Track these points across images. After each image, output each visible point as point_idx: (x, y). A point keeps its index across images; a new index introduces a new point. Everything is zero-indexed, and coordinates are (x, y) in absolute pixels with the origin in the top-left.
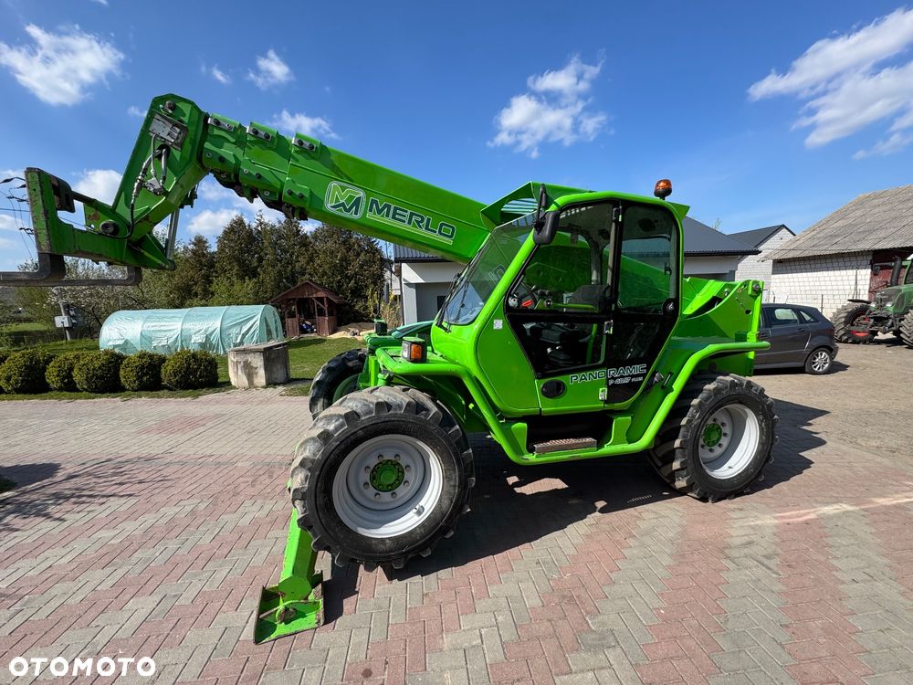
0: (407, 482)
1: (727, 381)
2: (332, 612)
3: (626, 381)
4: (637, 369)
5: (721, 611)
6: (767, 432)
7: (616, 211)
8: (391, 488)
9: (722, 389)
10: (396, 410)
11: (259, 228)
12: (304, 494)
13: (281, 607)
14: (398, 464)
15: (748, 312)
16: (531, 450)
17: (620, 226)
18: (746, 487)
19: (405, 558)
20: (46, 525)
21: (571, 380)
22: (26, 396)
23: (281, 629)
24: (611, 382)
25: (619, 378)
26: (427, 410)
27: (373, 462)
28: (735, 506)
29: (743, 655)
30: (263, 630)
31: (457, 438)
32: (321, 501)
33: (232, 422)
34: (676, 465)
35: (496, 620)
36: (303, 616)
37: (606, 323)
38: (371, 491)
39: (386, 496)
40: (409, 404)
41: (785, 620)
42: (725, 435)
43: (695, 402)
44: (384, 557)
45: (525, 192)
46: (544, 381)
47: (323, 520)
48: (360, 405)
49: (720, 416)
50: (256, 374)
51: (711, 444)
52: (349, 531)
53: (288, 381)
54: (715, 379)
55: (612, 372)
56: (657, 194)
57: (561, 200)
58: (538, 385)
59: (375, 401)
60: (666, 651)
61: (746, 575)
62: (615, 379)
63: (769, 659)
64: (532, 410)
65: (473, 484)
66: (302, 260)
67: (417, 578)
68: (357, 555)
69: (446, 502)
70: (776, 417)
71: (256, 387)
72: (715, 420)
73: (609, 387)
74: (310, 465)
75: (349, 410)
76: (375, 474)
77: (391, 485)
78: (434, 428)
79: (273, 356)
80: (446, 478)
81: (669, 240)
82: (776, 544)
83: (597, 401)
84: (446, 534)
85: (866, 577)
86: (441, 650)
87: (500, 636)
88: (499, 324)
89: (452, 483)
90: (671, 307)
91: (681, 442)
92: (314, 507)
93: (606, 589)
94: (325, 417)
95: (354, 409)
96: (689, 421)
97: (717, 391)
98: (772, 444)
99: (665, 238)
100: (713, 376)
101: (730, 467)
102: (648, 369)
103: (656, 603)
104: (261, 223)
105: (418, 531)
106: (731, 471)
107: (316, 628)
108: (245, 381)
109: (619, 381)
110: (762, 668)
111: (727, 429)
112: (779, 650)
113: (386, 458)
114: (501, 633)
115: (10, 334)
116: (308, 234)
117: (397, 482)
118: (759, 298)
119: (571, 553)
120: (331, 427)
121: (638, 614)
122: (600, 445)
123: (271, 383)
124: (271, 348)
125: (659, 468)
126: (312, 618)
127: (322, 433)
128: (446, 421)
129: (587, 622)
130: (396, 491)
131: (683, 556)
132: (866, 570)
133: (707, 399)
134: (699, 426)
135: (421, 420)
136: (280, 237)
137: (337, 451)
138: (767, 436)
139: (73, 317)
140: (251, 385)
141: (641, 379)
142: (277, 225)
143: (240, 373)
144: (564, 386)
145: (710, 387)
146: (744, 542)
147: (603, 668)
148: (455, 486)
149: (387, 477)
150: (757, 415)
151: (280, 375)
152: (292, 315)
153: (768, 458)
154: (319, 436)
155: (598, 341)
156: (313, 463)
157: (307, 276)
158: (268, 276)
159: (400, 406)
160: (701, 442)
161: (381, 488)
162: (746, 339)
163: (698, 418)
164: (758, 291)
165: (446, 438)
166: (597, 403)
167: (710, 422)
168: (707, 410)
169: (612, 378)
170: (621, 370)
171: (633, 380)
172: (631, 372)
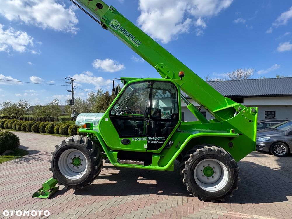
0: (81, 165)
1: (207, 148)
2: (51, 197)
3: (156, 142)
4: (161, 138)
6: (232, 174)
7: (149, 84)
9: (204, 151)
13: (42, 191)
14: (80, 159)
15: (250, 121)
16: (119, 162)
19: (76, 187)
20: (26, 163)
21: (133, 140)
22: (50, 134)
23: (40, 196)
24: (149, 142)
25: (153, 141)
27: (73, 157)
30: (36, 195)
31: (92, 153)
34: (184, 180)
35: (85, 211)
36: (46, 195)
37: (146, 121)
38: (72, 165)
39: (76, 168)
42: (216, 173)
43: (191, 155)
44: (70, 185)
46: (122, 139)
51: (208, 176)
54: (203, 147)
55: (150, 138)
57: (130, 82)
58: (120, 140)
64: (118, 148)
68: (64, 183)
69: (88, 172)
70: (238, 168)
73: (148, 144)
77: (78, 165)
78: (85, 149)
80: (88, 165)
84: (88, 183)
88: (107, 119)
90: (174, 117)
91: (184, 170)
93: (125, 214)
95: (65, 140)
96: (188, 163)
97: (201, 152)
98: (236, 180)
101: (215, 187)
102: (166, 139)
105: (80, 180)
107: (46, 199)
109: (153, 142)
111: (216, 170)
113: (76, 156)
114: (83, 214)
115: (61, 118)
118: (256, 115)
120: (59, 144)
122: (146, 165)
130: (79, 167)
133: (197, 154)
135: (81, 145)
137: (59, 151)
138: (232, 176)
139: (75, 114)
141: (162, 142)
144: (130, 141)
145: (198, 150)
148: (90, 168)
149: (76, 162)
150: (226, 166)
154: (56, 146)
156: (54, 153)
159: (76, 141)
161: (75, 165)
162: (229, 132)
163: (191, 162)
164: (255, 112)
165: (89, 152)
166: (143, 148)
167: (206, 166)
168: (196, 159)
169: (150, 140)
170: (154, 138)
171: (159, 142)
172: (158, 139)
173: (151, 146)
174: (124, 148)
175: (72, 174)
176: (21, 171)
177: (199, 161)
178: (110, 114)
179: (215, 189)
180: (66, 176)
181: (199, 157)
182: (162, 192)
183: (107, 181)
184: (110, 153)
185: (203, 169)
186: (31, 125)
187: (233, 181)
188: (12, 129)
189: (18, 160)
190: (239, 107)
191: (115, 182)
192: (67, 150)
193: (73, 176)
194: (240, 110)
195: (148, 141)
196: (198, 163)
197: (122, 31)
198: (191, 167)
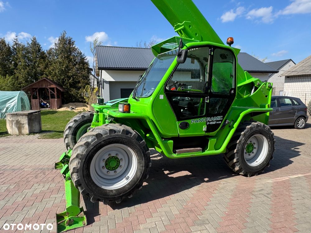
0: (121, 166)
1: (255, 124)
2: (90, 221)
3: (214, 123)
4: (219, 118)
5: (248, 211)
6: (271, 146)
7: (211, 50)
8: (114, 169)
9: (253, 128)
10: (117, 132)
11: (15, 47)
12: (78, 170)
13: (68, 219)
14: (117, 158)
15: (266, 96)
16: (175, 152)
17: (212, 57)
18: (262, 170)
19: (122, 198)
21: (191, 122)
23: (68, 228)
24: (208, 123)
26: (131, 133)
27: (106, 157)
28: (258, 178)
29: (255, 223)
31: (144, 145)
32: (85, 173)
33: (14, 151)
34: (235, 160)
35: (161, 219)
36: (77, 223)
37: (206, 98)
38: (105, 170)
39: (112, 173)
40: (123, 130)
41: (271, 212)
42: (255, 148)
43: (242, 133)
44: (112, 198)
45: (173, 40)
46: (180, 122)
47: (86, 181)
48: (101, 131)
49: (252, 140)
50: (23, 127)
51: (249, 152)
52: (97, 187)
53: (41, 132)
54: (251, 124)
55: (209, 119)
56: (228, 43)
57: (188, 45)
58: (178, 123)
59: (109, 129)
60: (227, 223)
61: (259, 200)
62: (210, 122)
63: (264, 223)
64: (175, 134)
65: (151, 166)
66: (42, 67)
67: (126, 208)
68: (100, 197)
69: (139, 174)
70: (275, 140)
71: (23, 135)
72: (251, 142)
73: (207, 125)
74: (80, 157)
75: (97, 133)
76: (107, 163)
78: (134, 141)
79: (33, 118)
80: (139, 163)
81: (232, 63)
82: (272, 190)
83: (202, 131)
84: (139, 188)
85: (302, 198)
86: (140, 229)
87: (163, 224)
88: (162, 97)
89: (141, 165)
90: (233, 92)
91: (237, 150)
92: (82, 175)
93: (205, 207)
94: (86, 136)
95: (100, 132)
96: (240, 141)
97: (251, 128)
98: (273, 151)
99: (230, 62)
100: (250, 122)
101: (257, 162)
102: (223, 118)
103: (225, 210)
104: (16, 44)
105: (127, 186)
106: (257, 163)
107: (84, 227)
108: (16, 131)
109: (211, 123)
110: (261, 226)
111: (256, 146)
112: (268, 220)
113: (112, 155)
114: (163, 223)
116: (45, 52)
117: (117, 166)
118: (271, 90)
119: (191, 196)
120: (90, 140)
121: (217, 214)
122: (203, 151)
123: (32, 132)
124: (32, 113)
125: (228, 163)
126: (81, 224)
127: (86, 143)
128: (139, 138)
129: (198, 217)
130: (116, 170)
131: (236, 195)
132: (302, 196)
133: (247, 132)
134: (244, 144)
135: (128, 137)
136: (28, 52)
137: (92, 151)
138: (271, 148)
140: (20, 133)
141: (220, 122)
142: (26, 46)
143: (14, 126)
144: (189, 124)
145: (248, 127)
146: (260, 190)
147: (204, 230)
148: (143, 166)
149: (113, 164)
150: (267, 139)
151: (36, 128)
152: (35, 98)
153: (272, 158)
154: (85, 144)
155: (203, 106)
156: (82, 156)
157: (44, 75)
158: (21, 74)
159: (119, 131)
160: (245, 151)
161: (110, 169)
162: (265, 107)
163: (243, 140)
164: (271, 87)
165: (139, 145)
167: (249, 143)
168: (247, 137)
170: (212, 118)
171: (217, 122)
172: (216, 119)
174: (182, 133)
177: (249, 138)
178: (165, 90)
181: (249, 134)
190: (258, 82)
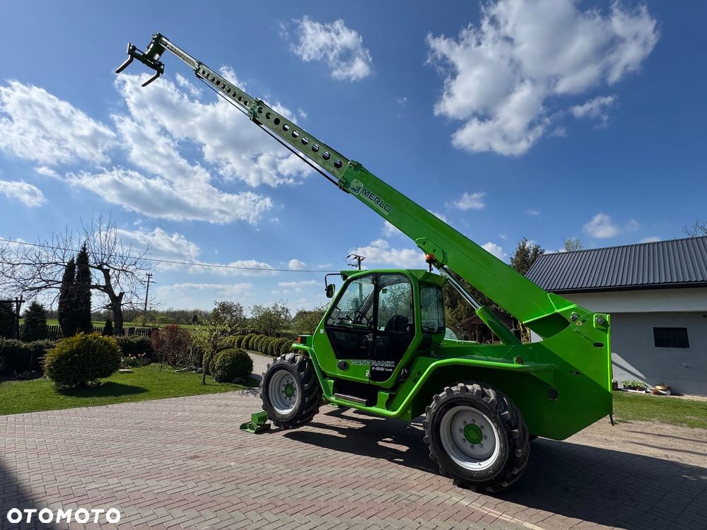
0: (295, 395)
1: (460, 386)
2: (258, 432)
3: (382, 369)
4: (389, 364)
7: (373, 279)
9: (456, 392)
15: (599, 345)
16: (334, 395)
17: (376, 286)
21: (352, 363)
24: (373, 368)
25: (378, 367)
27: (286, 383)
30: (244, 427)
32: (266, 389)
42: (486, 438)
43: (435, 396)
46: (339, 361)
49: (478, 419)
51: (472, 441)
55: (374, 363)
58: (337, 362)
62: (376, 367)
64: (333, 374)
72: (473, 421)
73: (372, 371)
76: (286, 388)
77: (290, 395)
78: (295, 371)
88: (322, 331)
96: (429, 409)
97: (450, 391)
102: (396, 364)
109: (378, 369)
111: (486, 433)
113: (289, 382)
122: (371, 405)
130: (291, 398)
133: (443, 396)
135: (292, 366)
137: (270, 372)
141: (391, 370)
144: (347, 365)
149: (289, 391)
150: (492, 422)
160: (461, 435)
161: (287, 395)
164: (604, 323)
165: (300, 376)
166: (365, 378)
167: (469, 422)
168: (441, 405)
169: (374, 366)
170: (379, 363)
171: (386, 370)
172: (385, 365)
173: (375, 375)
174: (340, 374)
175: (283, 406)
176: (242, 403)
177: (448, 409)
178: (326, 324)
179: (479, 466)
180: (275, 408)
181: (446, 400)
182: (402, 460)
183: (335, 433)
184: (325, 380)
185: (463, 427)
186: (280, 345)
187: (506, 455)
188: (258, 351)
189: (245, 391)
190: (574, 313)
191: (344, 436)
192: (278, 372)
193: (283, 409)
194: (574, 319)
195: (371, 366)
196: (445, 413)
197: (365, 194)
198: (433, 416)
